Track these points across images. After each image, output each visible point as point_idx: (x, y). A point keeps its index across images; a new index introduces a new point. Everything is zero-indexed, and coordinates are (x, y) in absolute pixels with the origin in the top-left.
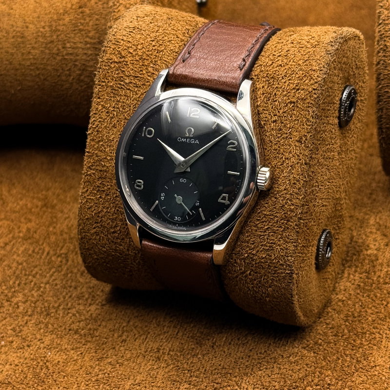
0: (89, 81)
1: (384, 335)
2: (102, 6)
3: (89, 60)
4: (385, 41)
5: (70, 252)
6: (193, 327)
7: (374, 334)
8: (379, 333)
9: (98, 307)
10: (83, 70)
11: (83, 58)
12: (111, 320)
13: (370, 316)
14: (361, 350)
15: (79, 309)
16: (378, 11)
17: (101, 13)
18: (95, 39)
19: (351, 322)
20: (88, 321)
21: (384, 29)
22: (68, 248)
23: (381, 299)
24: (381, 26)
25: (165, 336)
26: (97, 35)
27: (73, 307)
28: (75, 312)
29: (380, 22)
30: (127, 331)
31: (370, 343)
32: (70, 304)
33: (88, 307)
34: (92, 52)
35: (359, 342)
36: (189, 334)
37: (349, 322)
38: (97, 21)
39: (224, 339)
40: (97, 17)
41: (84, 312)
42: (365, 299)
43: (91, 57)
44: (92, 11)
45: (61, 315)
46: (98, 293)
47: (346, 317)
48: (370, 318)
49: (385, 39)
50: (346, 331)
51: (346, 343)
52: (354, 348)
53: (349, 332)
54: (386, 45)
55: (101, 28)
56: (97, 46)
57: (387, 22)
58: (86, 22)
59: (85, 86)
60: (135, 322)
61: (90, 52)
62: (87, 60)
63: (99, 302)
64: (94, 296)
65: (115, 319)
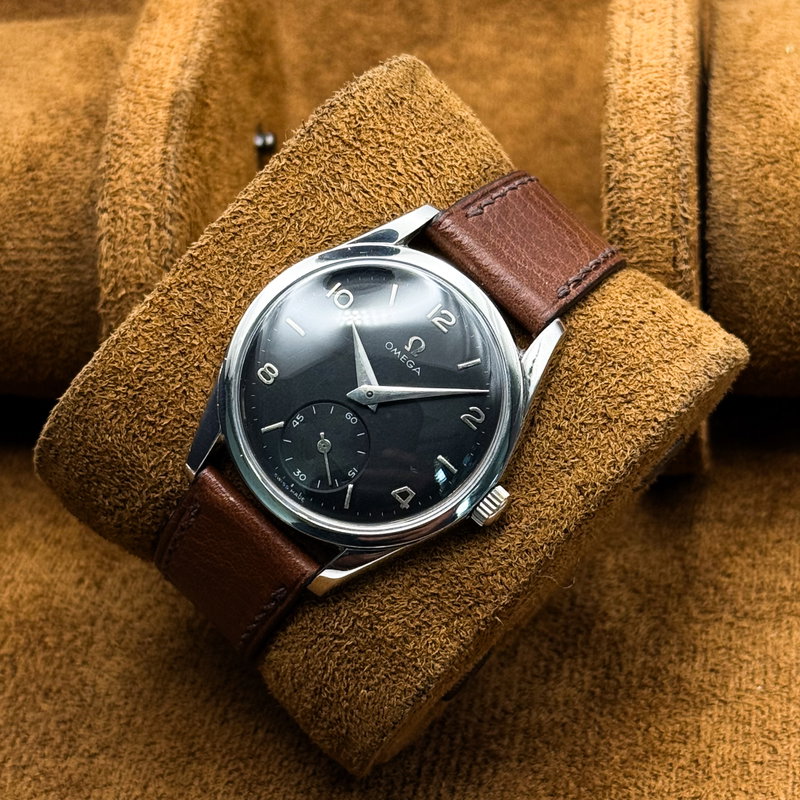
0: (53, 313)
1: (646, 789)
2: (71, 166)
3: (53, 273)
4: (622, 221)
5: (20, 652)
6: (273, 791)
7: (627, 788)
8: (636, 785)
9: (83, 760)
10: (42, 292)
11: (40, 268)
12: (110, 784)
13: (617, 754)
15: (44, 766)
16: (606, 165)
17: (70, 178)
18: (62, 230)
19: (580, 766)
20: (64, 790)
21: (618, 198)
22: (14, 643)
23: (635, 719)
24: (612, 193)
26: (66, 223)
27: (31, 763)
28: (38, 774)
29: (611, 185)
32: (25, 758)
33: (62, 762)
34: (57, 257)
37: (577, 767)
38: (65, 196)
40: (63, 187)
41: (56, 771)
42: (604, 719)
43: (55, 266)
44: (52, 176)
45: (9, 781)
46: (81, 732)
47: (571, 756)
48: (616, 757)
49: (622, 217)
50: (572, 785)
53: (579, 787)
54: (623, 230)
55: (74, 209)
56: (67, 245)
57: (623, 185)
58: (42, 197)
59: (47, 323)
60: (159, 787)
61: (53, 257)
62: (48, 273)
63: (85, 750)
64: (72, 739)
65: (118, 784)
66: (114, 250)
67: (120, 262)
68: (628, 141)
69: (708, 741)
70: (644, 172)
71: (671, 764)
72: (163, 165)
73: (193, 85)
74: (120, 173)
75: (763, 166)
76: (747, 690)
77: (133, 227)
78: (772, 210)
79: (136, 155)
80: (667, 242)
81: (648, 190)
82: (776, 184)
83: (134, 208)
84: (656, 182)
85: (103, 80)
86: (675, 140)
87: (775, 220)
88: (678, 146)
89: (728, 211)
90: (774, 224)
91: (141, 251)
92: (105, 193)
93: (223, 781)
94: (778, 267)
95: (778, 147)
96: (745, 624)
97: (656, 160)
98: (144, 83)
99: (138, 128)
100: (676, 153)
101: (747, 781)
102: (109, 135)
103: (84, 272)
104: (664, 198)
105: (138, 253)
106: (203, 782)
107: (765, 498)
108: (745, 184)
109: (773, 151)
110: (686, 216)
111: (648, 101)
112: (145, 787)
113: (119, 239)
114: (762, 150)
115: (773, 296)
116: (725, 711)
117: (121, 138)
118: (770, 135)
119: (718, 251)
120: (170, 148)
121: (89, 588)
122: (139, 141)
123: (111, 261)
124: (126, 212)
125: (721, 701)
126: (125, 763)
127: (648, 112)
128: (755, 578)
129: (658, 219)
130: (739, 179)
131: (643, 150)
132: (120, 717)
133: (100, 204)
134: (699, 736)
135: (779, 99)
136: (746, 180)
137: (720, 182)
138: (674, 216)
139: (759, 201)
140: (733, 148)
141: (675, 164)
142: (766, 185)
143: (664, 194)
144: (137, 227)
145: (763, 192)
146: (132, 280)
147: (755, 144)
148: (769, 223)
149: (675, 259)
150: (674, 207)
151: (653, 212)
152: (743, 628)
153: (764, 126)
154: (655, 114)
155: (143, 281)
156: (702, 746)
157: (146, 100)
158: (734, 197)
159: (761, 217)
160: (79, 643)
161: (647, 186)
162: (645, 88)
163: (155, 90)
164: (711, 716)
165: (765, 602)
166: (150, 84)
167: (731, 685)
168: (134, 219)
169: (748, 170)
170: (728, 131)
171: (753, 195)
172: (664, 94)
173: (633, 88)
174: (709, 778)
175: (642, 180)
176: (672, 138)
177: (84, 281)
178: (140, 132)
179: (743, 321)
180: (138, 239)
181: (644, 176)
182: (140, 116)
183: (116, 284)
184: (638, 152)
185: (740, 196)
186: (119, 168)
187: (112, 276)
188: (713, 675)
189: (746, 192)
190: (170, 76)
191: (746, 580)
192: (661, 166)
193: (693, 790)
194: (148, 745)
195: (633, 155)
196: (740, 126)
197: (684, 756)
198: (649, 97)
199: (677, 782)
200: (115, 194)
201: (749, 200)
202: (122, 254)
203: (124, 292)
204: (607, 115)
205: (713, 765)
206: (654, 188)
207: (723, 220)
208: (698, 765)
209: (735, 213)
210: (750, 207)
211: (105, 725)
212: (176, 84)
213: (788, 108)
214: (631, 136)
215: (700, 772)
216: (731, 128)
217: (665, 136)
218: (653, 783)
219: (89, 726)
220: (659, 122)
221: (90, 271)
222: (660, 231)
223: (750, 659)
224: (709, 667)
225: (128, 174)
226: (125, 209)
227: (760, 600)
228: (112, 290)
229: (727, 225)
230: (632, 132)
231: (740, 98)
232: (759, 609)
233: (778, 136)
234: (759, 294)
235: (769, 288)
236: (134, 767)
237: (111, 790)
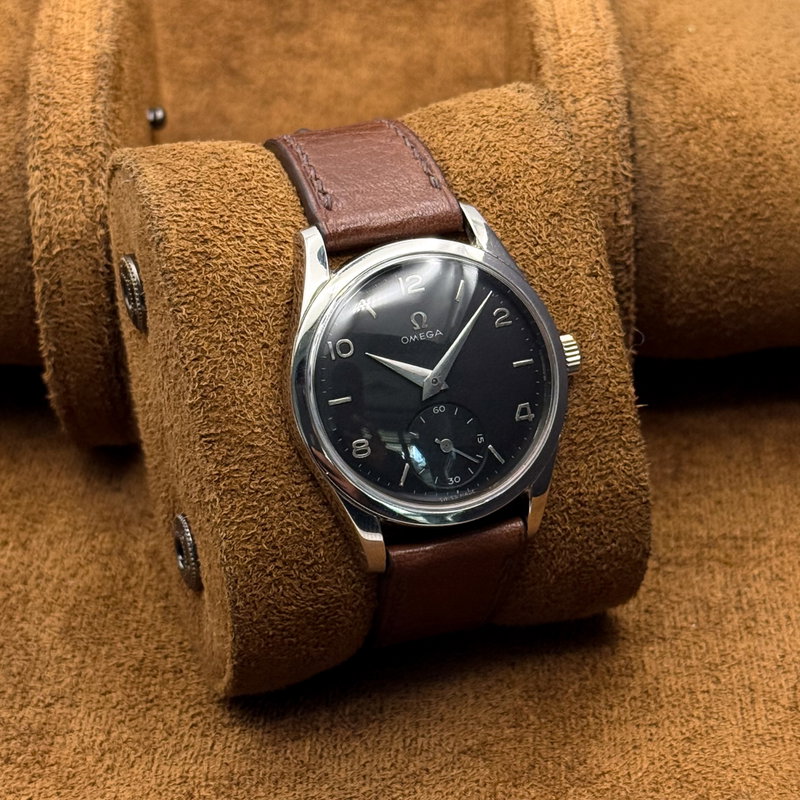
1: (604, 721)
6: (240, 732)
7: (585, 718)
8: (594, 715)
9: (38, 710)
12: (72, 731)
13: (570, 688)
14: (568, 747)
20: (26, 738)
25: (190, 752)
30: (110, 751)
31: (582, 735)
33: (18, 712)
35: (560, 733)
36: (236, 745)
37: (533, 701)
39: (308, 749)
41: (12, 721)
46: (32, 684)
47: (526, 692)
50: (532, 717)
51: (538, 739)
52: (556, 745)
53: (539, 718)
60: (123, 733)
63: (39, 700)
64: (24, 691)
65: (80, 730)
66: (48, 207)
67: (55, 219)
68: (568, 102)
69: (655, 674)
70: (585, 132)
71: (623, 696)
72: (93, 123)
73: (112, 48)
74: (50, 131)
75: (683, 133)
76: (682, 628)
77: (66, 184)
78: (693, 174)
79: (65, 114)
80: (608, 198)
81: (590, 148)
82: (697, 149)
83: (65, 165)
84: (598, 141)
85: (11, 48)
86: (612, 103)
87: (697, 183)
88: (616, 108)
89: (652, 174)
90: (696, 187)
91: (76, 207)
92: (36, 151)
93: (187, 724)
94: (699, 228)
95: (695, 116)
96: (669, 569)
97: (596, 121)
98: (63, 47)
99: (64, 88)
100: (615, 114)
101: (698, 708)
102: (35, 95)
103: (9, 233)
104: (605, 157)
105: (73, 209)
106: (167, 726)
107: (668, 456)
108: (666, 150)
109: (691, 119)
110: (626, 173)
111: (584, 67)
112: (109, 733)
113: (52, 196)
114: (681, 118)
115: (694, 256)
116: (665, 647)
117: (48, 98)
118: (687, 104)
119: (643, 211)
120: (98, 107)
121: (14, 549)
122: (66, 101)
123: (44, 219)
124: (58, 169)
125: (660, 638)
126: (83, 711)
127: (585, 77)
128: (672, 528)
129: (600, 177)
130: (662, 145)
131: (584, 112)
132: (70, 669)
133: (31, 162)
134: (644, 670)
135: (691, 73)
136: (668, 146)
137: (643, 147)
138: (614, 174)
139: (680, 165)
140: (653, 116)
141: (613, 125)
142: (687, 151)
143: (605, 153)
144: (70, 183)
145: (685, 156)
146: (66, 236)
147: (673, 112)
148: (691, 186)
149: (616, 214)
150: (614, 165)
151: (595, 170)
152: (669, 573)
153: (681, 96)
154: (592, 78)
155: (78, 237)
156: (650, 679)
157: (68, 62)
158: (658, 161)
159: (684, 180)
160: (13, 600)
161: (589, 145)
162: (579, 55)
163: (76, 53)
164: (653, 652)
165: (685, 549)
166: (69, 46)
167: (667, 624)
168: (67, 176)
169: (669, 136)
170: (646, 101)
171: (676, 159)
172: (597, 61)
173: (567, 55)
174: (662, 707)
175: (584, 139)
176: (609, 101)
177: (8, 242)
178: (67, 92)
179: (665, 279)
180: (72, 196)
181: (586, 136)
182: (64, 76)
183: (50, 242)
184: (578, 113)
185: (663, 160)
186: (50, 126)
187: (46, 233)
188: (648, 615)
189: (669, 156)
190: (88, 39)
191: (664, 530)
192: (601, 127)
193: (648, 718)
194: (104, 694)
195: (574, 116)
196: (656, 96)
197: (634, 688)
198: (583, 64)
199: (632, 711)
200: (46, 152)
201: (672, 165)
202: (56, 211)
203: (58, 249)
204: (544, 79)
205: (663, 695)
206: (596, 147)
207: (648, 182)
208: (649, 695)
209: (659, 176)
210: (673, 171)
211: (56, 677)
212: (96, 46)
213: (701, 81)
214: (571, 99)
215: (652, 702)
216: (649, 98)
217: (602, 99)
218: (609, 712)
219: (40, 679)
220: (596, 86)
221: (16, 231)
222: (602, 187)
223: (680, 600)
224: (643, 609)
225: (57, 132)
226: (58, 166)
227: (679, 547)
228: (47, 247)
229: (652, 188)
230: (571, 95)
231: (653, 71)
232: (680, 555)
233: (695, 105)
234: (682, 254)
235: (691, 248)
236: (93, 714)
237: (74, 736)
